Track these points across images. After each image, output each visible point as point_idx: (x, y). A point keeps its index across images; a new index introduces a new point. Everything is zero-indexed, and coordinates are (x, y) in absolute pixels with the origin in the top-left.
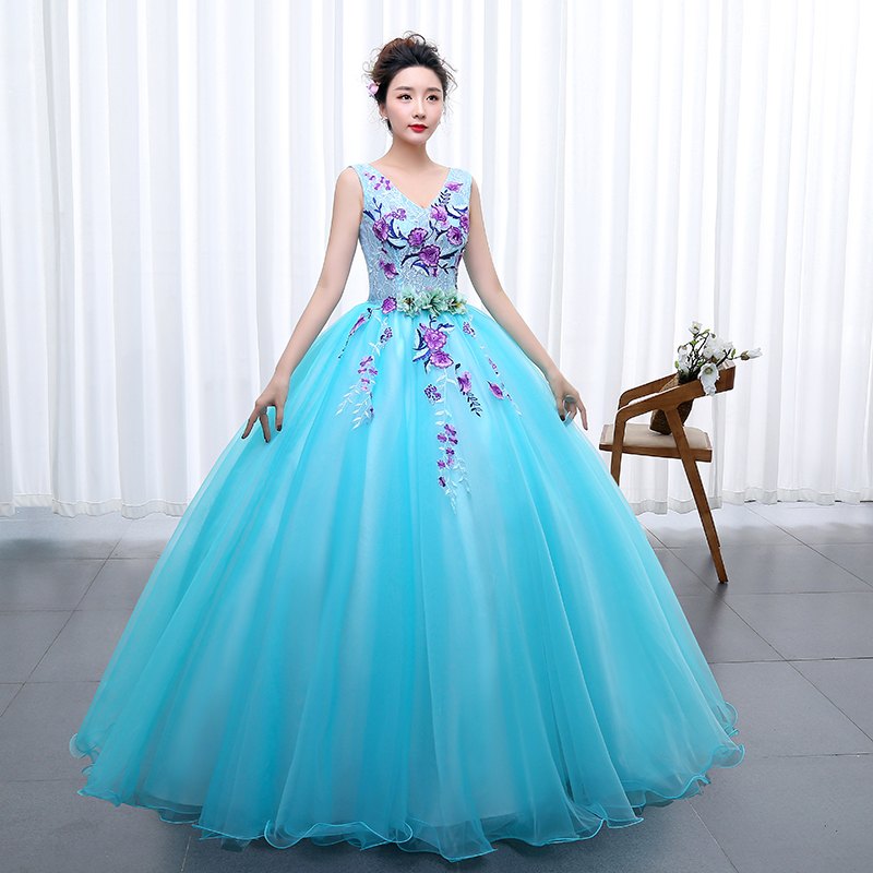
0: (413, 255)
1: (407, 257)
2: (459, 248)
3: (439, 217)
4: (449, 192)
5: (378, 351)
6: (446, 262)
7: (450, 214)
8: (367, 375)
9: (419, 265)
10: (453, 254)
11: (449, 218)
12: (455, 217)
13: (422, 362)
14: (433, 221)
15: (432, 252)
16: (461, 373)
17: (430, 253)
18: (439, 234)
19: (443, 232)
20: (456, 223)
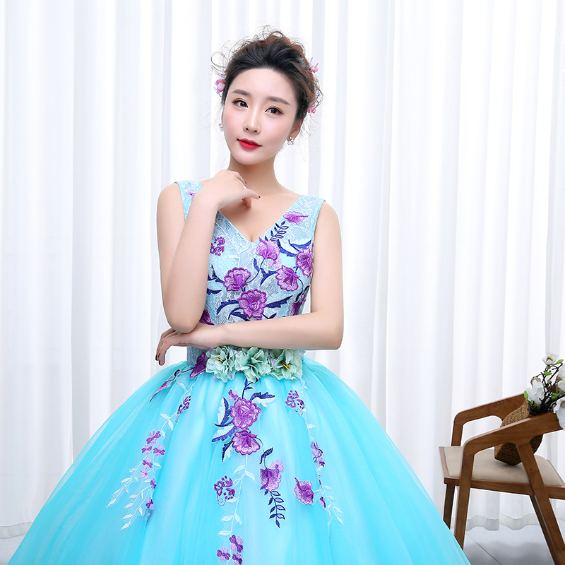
0: (231, 302)
1: (224, 304)
2: (295, 294)
3: (267, 254)
4: (287, 224)
5: (171, 425)
6: (274, 311)
7: (283, 251)
8: (150, 456)
9: (238, 315)
10: (284, 301)
11: (282, 256)
12: (290, 254)
13: (221, 444)
14: (260, 259)
15: (256, 299)
16: (269, 463)
17: (254, 299)
18: (266, 276)
19: (271, 273)
20: (290, 262)
